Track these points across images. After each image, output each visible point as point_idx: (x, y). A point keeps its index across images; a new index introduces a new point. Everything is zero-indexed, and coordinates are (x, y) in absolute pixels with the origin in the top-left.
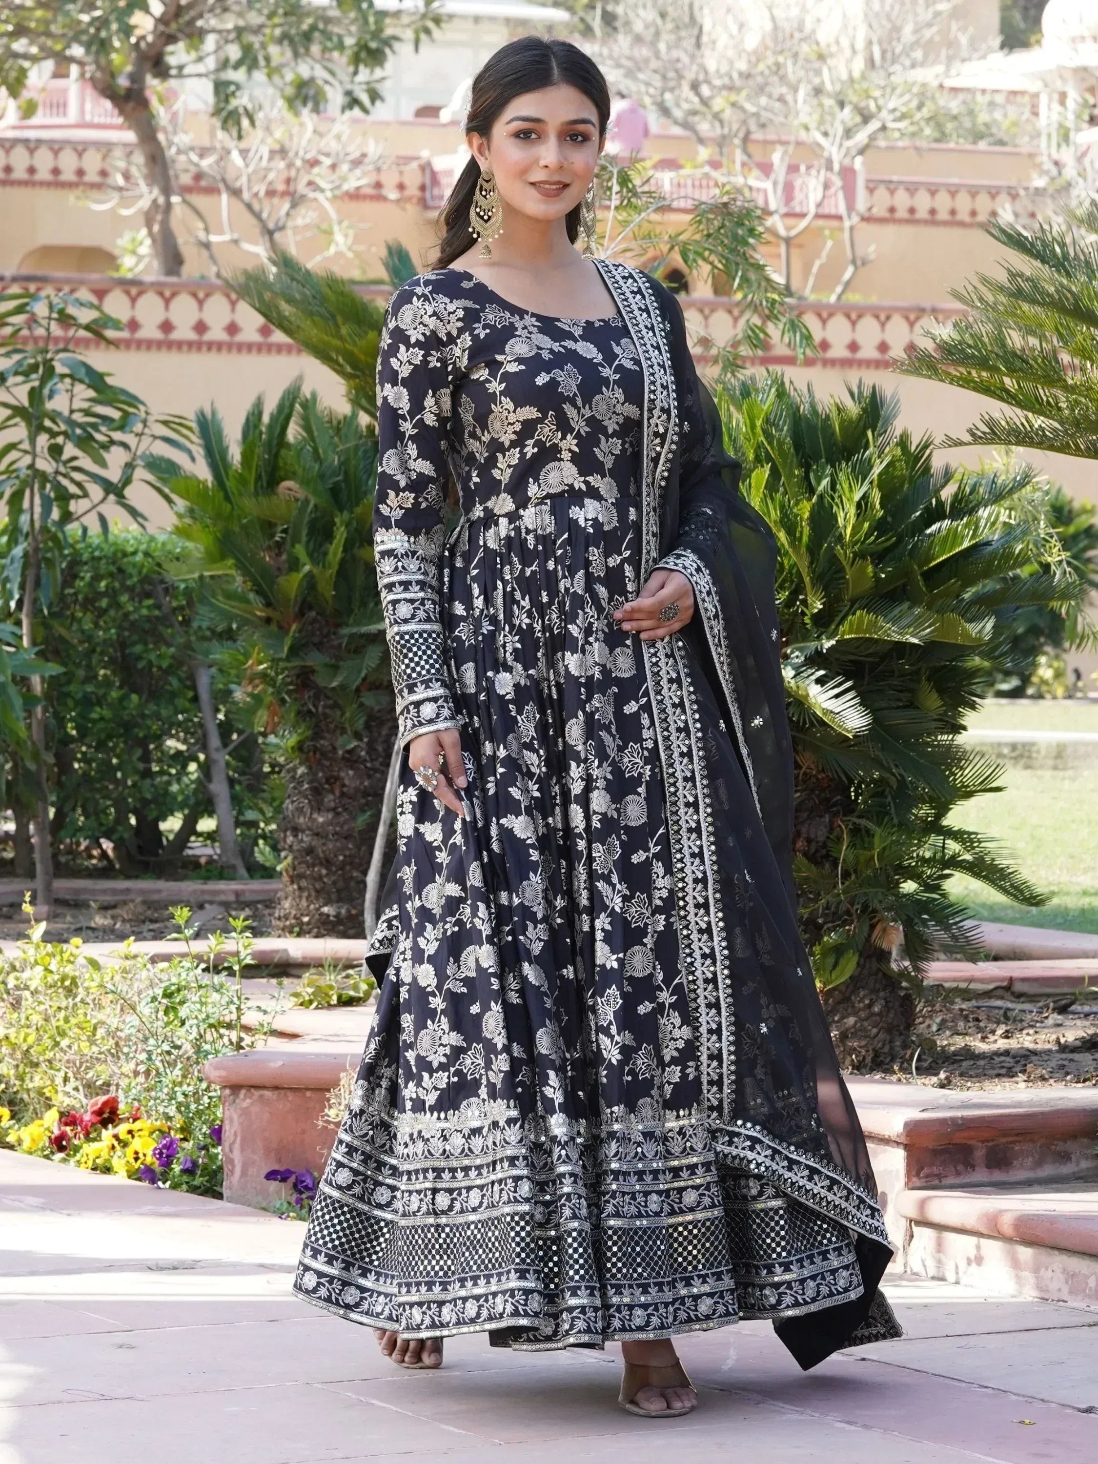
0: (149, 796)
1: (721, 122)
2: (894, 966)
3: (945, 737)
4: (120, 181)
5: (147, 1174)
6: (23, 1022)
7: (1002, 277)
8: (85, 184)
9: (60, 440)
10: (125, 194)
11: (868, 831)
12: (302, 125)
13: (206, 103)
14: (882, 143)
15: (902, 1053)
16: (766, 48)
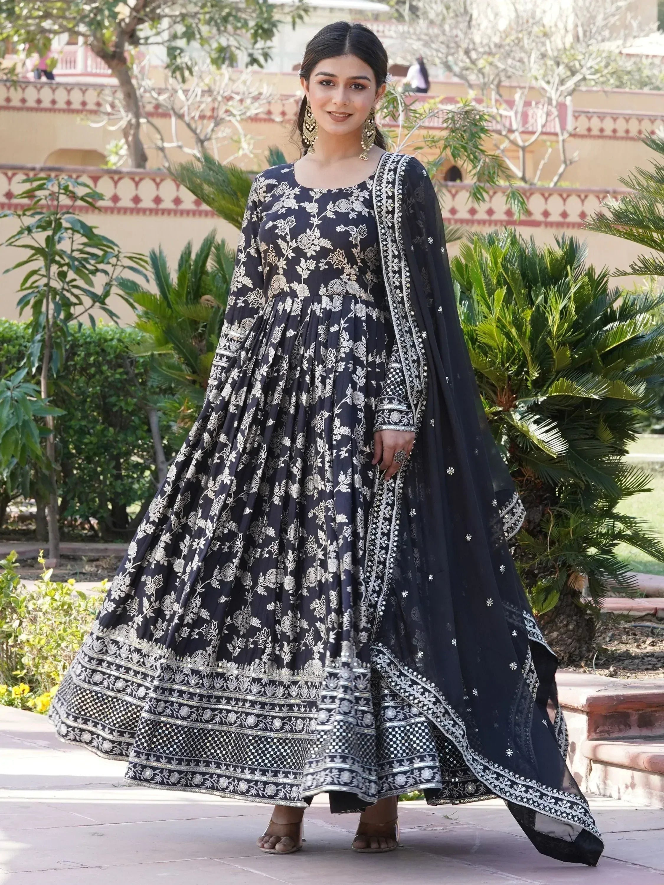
0: (119, 490)
1: (483, 74)
2: (582, 600)
3: (615, 458)
4: (109, 109)
6: (38, 631)
7: (652, 171)
8: (87, 111)
9: (65, 268)
10: (112, 117)
11: (566, 516)
12: (221, 75)
13: (162, 61)
14: (583, 88)
15: (587, 655)
16: (512, 29)
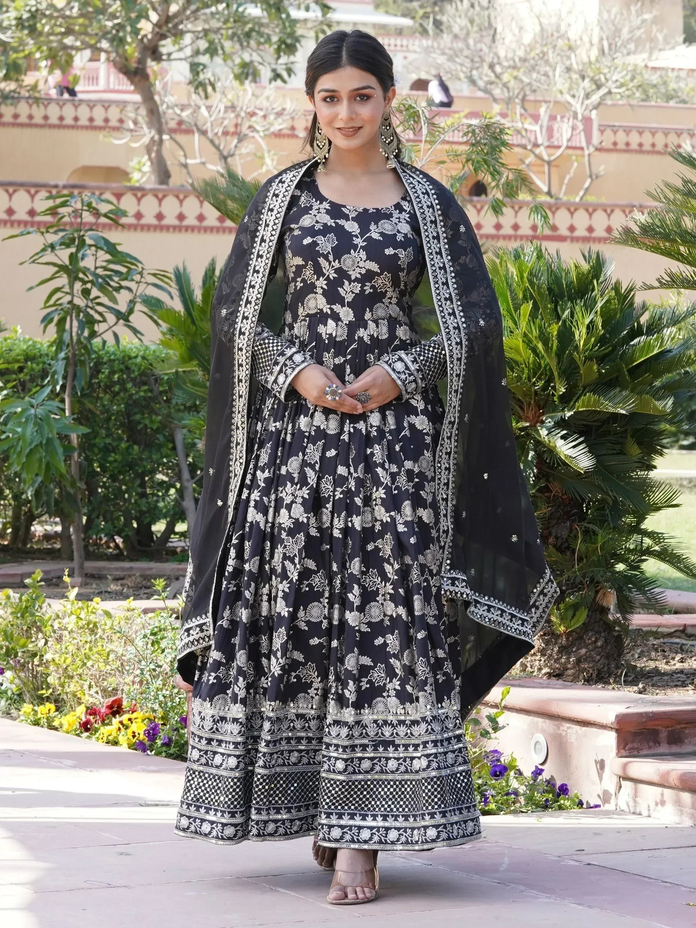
0: (144, 509)
1: (508, 88)
2: (610, 617)
3: (643, 473)
4: (131, 126)
5: (140, 746)
6: (63, 650)
7: (679, 184)
8: (110, 128)
9: (89, 286)
10: (134, 133)
11: (594, 532)
12: (245, 90)
13: (185, 77)
14: (609, 102)
15: (616, 671)
16: (536, 42)
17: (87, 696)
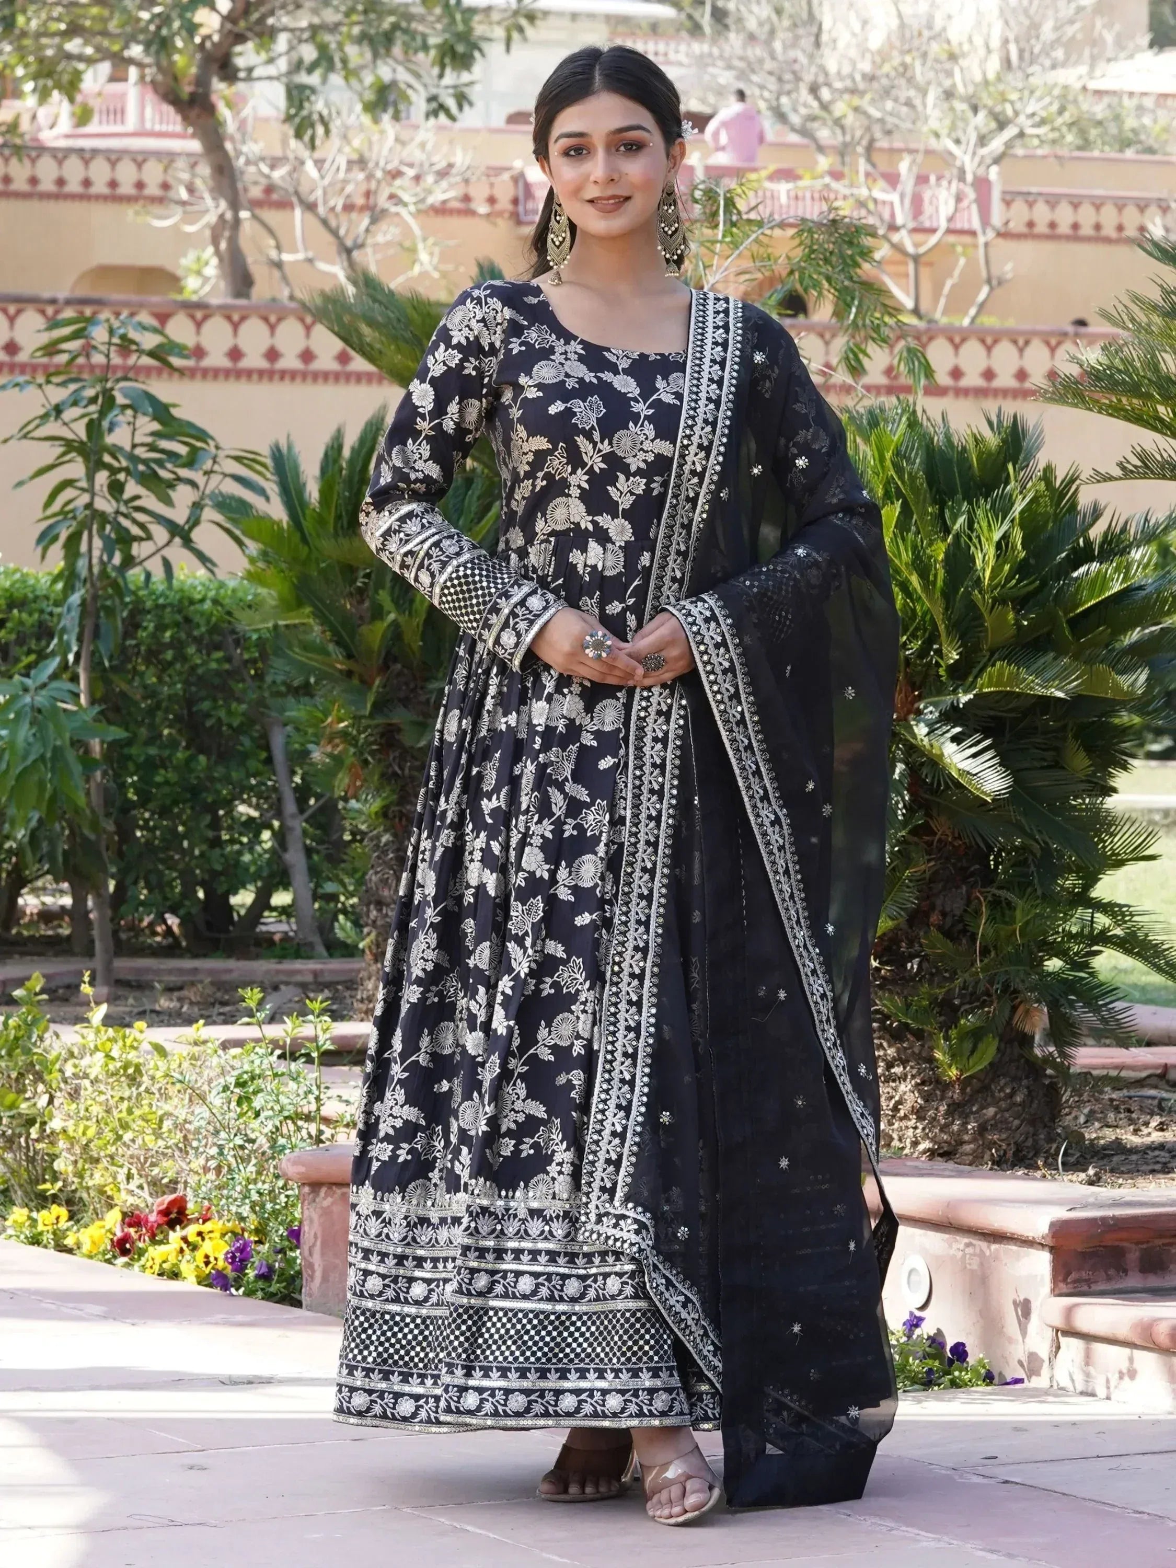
0: (218, 867)
1: (843, 128)
2: (1038, 1052)
3: (1093, 800)
4: (184, 194)
5: (218, 1280)
6: (82, 1114)
7: (1155, 295)
8: (145, 198)
9: (121, 477)
10: (189, 208)
11: (1009, 904)
12: (382, 132)
13: (277, 108)
14: (1020, 151)
15: (1047, 1147)
16: (892, 47)
17: (123, 1193)
